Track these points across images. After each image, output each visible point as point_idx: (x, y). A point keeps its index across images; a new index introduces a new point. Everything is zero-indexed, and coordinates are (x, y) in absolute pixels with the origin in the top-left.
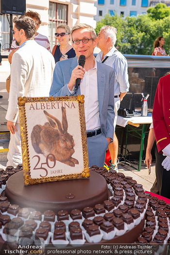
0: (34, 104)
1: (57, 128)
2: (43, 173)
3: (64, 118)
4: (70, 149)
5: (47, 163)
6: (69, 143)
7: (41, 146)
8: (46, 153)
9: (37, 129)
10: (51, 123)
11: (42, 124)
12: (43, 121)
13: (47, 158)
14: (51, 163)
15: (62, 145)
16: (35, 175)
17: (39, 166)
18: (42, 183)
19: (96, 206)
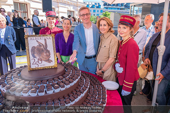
0: (32, 38)
1: (42, 47)
2: (37, 66)
3: (46, 43)
4: (49, 56)
5: (38, 62)
6: (48, 54)
7: (35, 55)
8: (38, 58)
9: (34, 48)
10: (40, 46)
11: (36, 46)
12: (36, 45)
13: (38, 60)
14: (40, 62)
15: (45, 54)
16: (33, 67)
17: (35, 63)
18: (36, 70)
19: (60, 77)
